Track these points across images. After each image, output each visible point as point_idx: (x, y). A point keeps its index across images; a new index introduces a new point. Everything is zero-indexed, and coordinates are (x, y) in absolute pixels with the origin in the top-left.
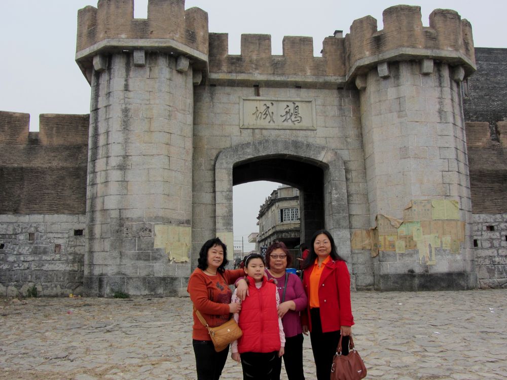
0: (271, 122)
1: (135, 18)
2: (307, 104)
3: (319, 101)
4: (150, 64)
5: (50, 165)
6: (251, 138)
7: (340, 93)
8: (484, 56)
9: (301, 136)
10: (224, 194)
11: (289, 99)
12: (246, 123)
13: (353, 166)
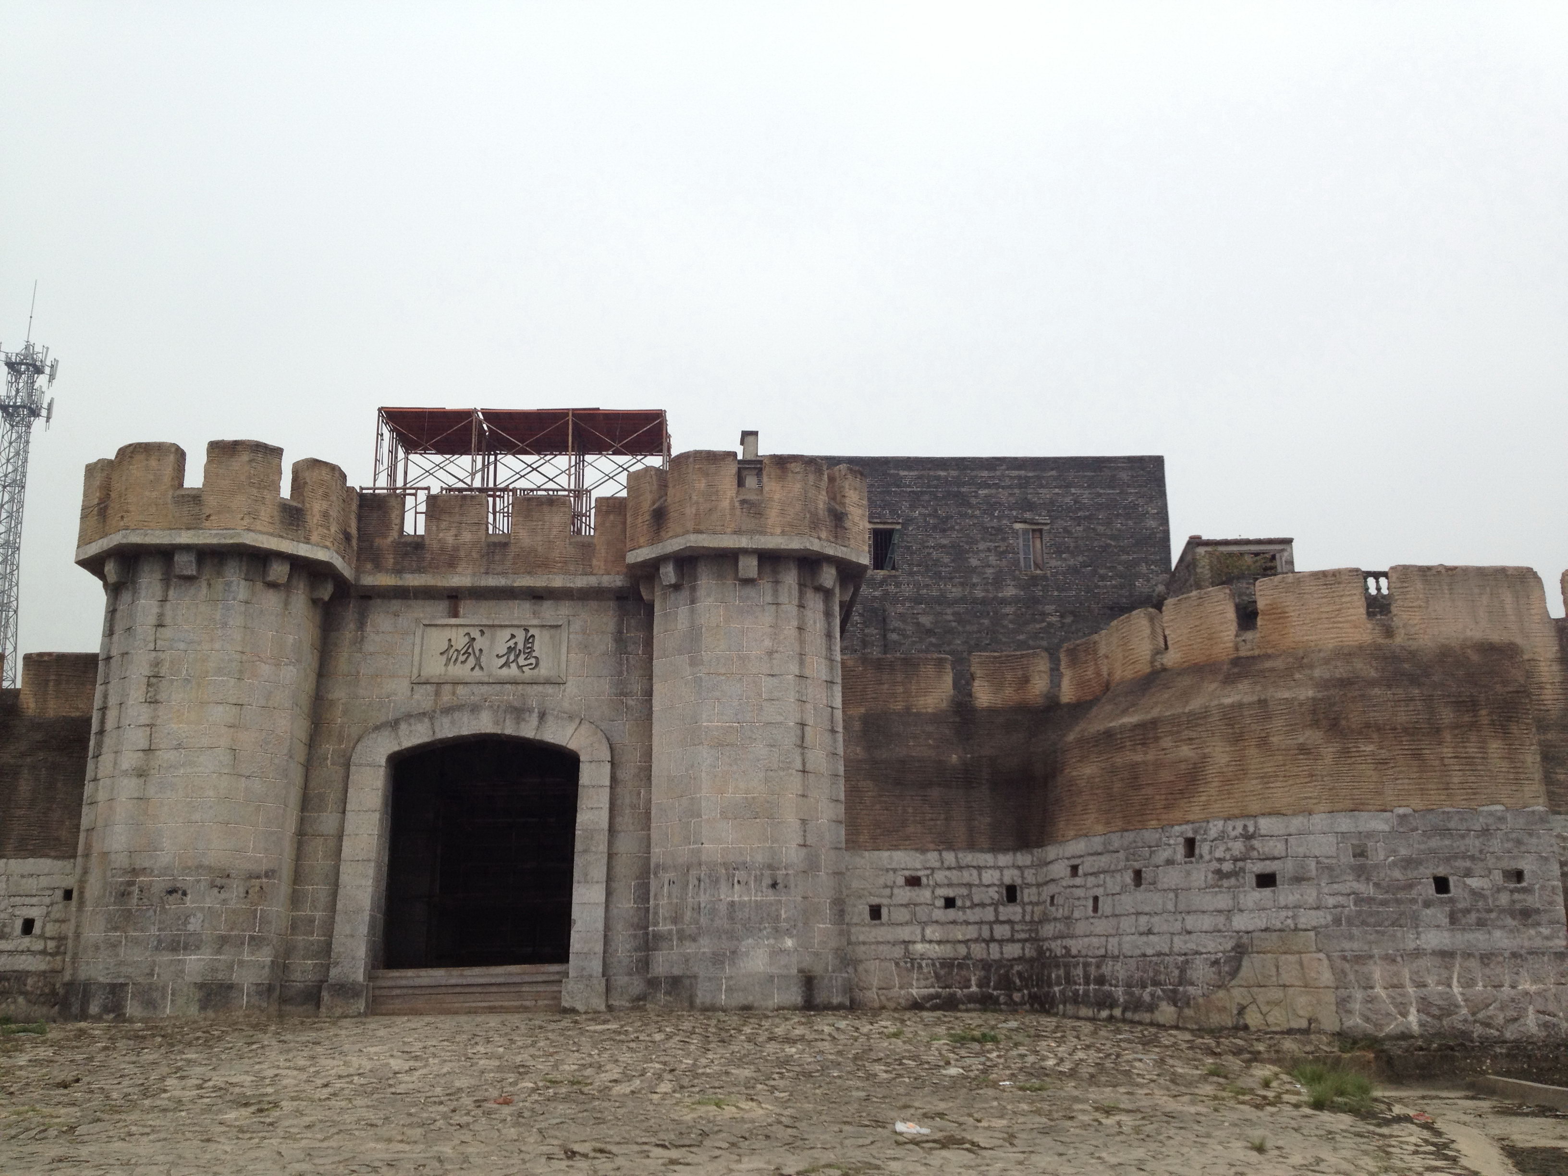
1: (186, 485)
2: (553, 631)
3: (577, 625)
4: (208, 574)
6: (430, 703)
7: (619, 607)
8: (1084, 477)
9: (532, 697)
10: (362, 815)
11: (516, 623)
12: (425, 673)
13: (627, 756)
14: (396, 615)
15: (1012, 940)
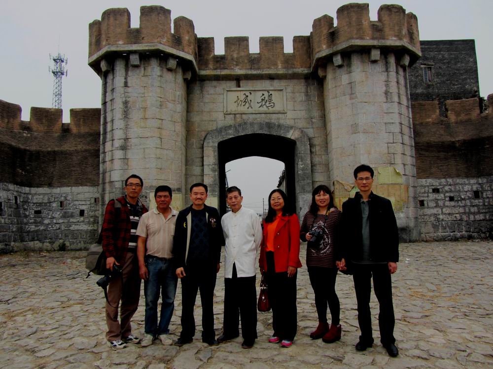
0: (250, 108)
1: (131, 27)
2: (279, 92)
3: (289, 89)
4: (144, 64)
5: (75, 148)
6: (233, 122)
7: (306, 82)
8: (446, 47)
9: (274, 119)
10: (211, 167)
11: (264, 89)
12: (229, 110)
13: (316, 141)
14: (215, 87)
15: (479, 213)
